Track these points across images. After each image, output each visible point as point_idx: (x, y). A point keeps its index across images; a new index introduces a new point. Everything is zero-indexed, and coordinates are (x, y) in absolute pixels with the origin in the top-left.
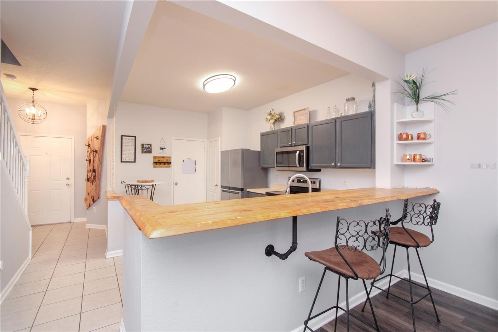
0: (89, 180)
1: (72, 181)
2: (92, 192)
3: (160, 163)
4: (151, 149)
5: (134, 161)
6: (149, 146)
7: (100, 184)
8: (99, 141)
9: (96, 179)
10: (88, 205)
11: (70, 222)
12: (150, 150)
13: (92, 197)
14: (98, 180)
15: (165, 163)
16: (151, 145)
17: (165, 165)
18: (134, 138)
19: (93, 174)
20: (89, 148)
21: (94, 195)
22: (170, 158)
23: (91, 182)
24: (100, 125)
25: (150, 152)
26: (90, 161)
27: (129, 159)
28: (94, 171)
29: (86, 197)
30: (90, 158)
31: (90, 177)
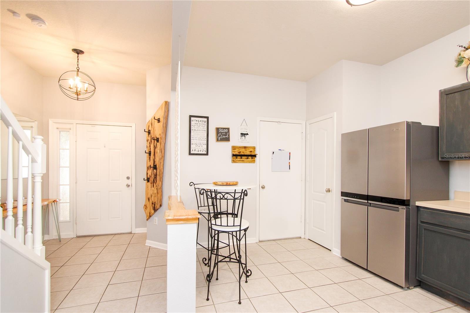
0: (149, 180)
1: (132, 182)
2: (153, 197)
3: (241, 156)
4: (229, 135)
5: (206, 153)
6: (226, 130)
7: (162, 186)
8: (161, 124)
9: (157, 178)
10: (149, 215)
11: (131, 233)
12: (227, 136)
13: (152, 204)
14: (160, 180)
15: (247, 156)
16: (228, 129)
17: (248, 160)
18: (206, 119)
19: (154, 172)
20: (149, 136)
21: (155, 201)
22: (254, 148)
23: (151, 183)
24: (162, 102)
25: (228, 139)
26: (150, 153)
27: (199, 150)
28: (155, 167)
29: (146, 204)
30: (150, 149)
31: (150, 175)
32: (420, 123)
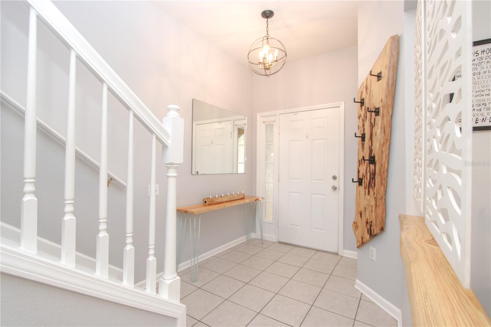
0: (362, 182)
2: (367, 212)
7: (385, 194)
8: (384, 80)
9: (376, 180)
10: (360, 239)
11: (337, 254)
13: (367, 223)
14: (382, 183)
19: (370, 169)
20: (361, 108)
21: (372, 219)
23: (365, 188)
26: (363, 138)
28: (372, 160)
29: (356, 221)
30: (364, 129)
31: (363, 174)
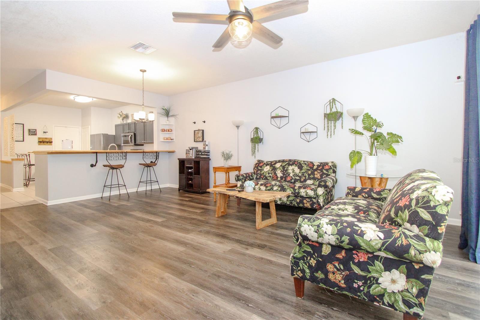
3: (44, 142)
4: (36, 133)
5: (23, 140)
6: (35, 130)
12: (35, 133)
15: (47, 142)
16: (36, 130)
17: (48, 144)
18: (22, 125)
22: (51, 138)
25: (36, 134)
27: (19, 139)
32: (107, 134)
